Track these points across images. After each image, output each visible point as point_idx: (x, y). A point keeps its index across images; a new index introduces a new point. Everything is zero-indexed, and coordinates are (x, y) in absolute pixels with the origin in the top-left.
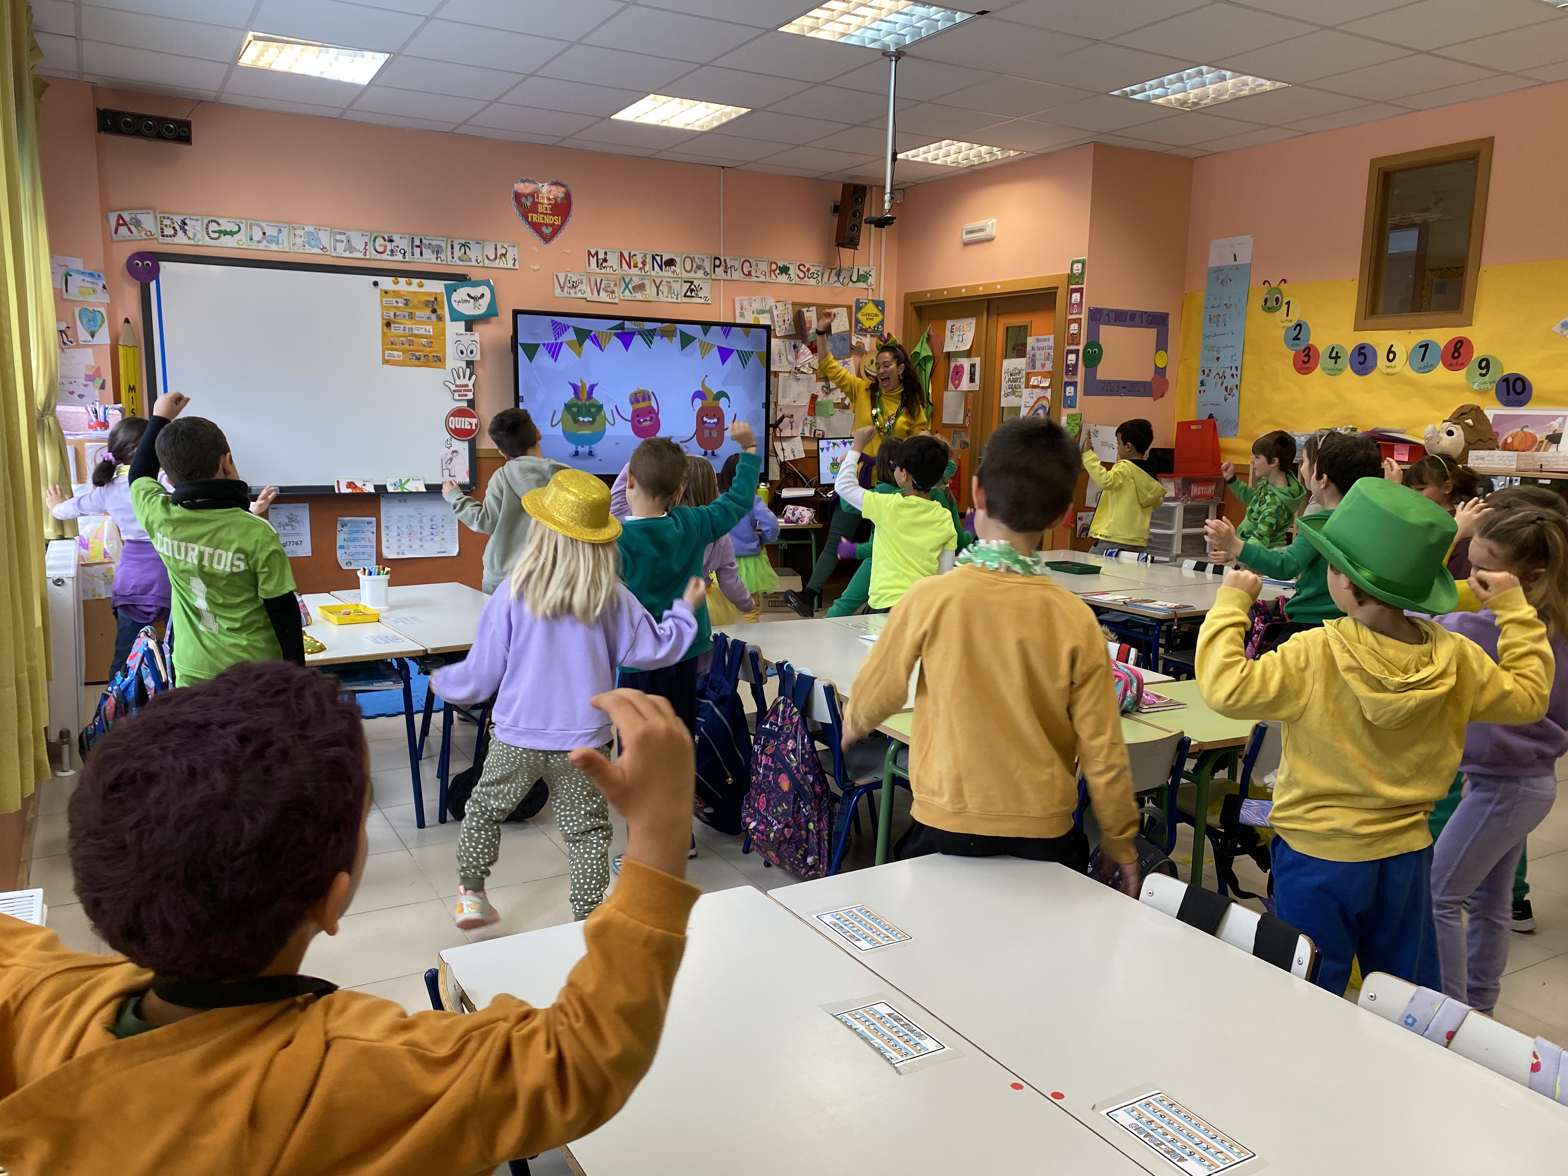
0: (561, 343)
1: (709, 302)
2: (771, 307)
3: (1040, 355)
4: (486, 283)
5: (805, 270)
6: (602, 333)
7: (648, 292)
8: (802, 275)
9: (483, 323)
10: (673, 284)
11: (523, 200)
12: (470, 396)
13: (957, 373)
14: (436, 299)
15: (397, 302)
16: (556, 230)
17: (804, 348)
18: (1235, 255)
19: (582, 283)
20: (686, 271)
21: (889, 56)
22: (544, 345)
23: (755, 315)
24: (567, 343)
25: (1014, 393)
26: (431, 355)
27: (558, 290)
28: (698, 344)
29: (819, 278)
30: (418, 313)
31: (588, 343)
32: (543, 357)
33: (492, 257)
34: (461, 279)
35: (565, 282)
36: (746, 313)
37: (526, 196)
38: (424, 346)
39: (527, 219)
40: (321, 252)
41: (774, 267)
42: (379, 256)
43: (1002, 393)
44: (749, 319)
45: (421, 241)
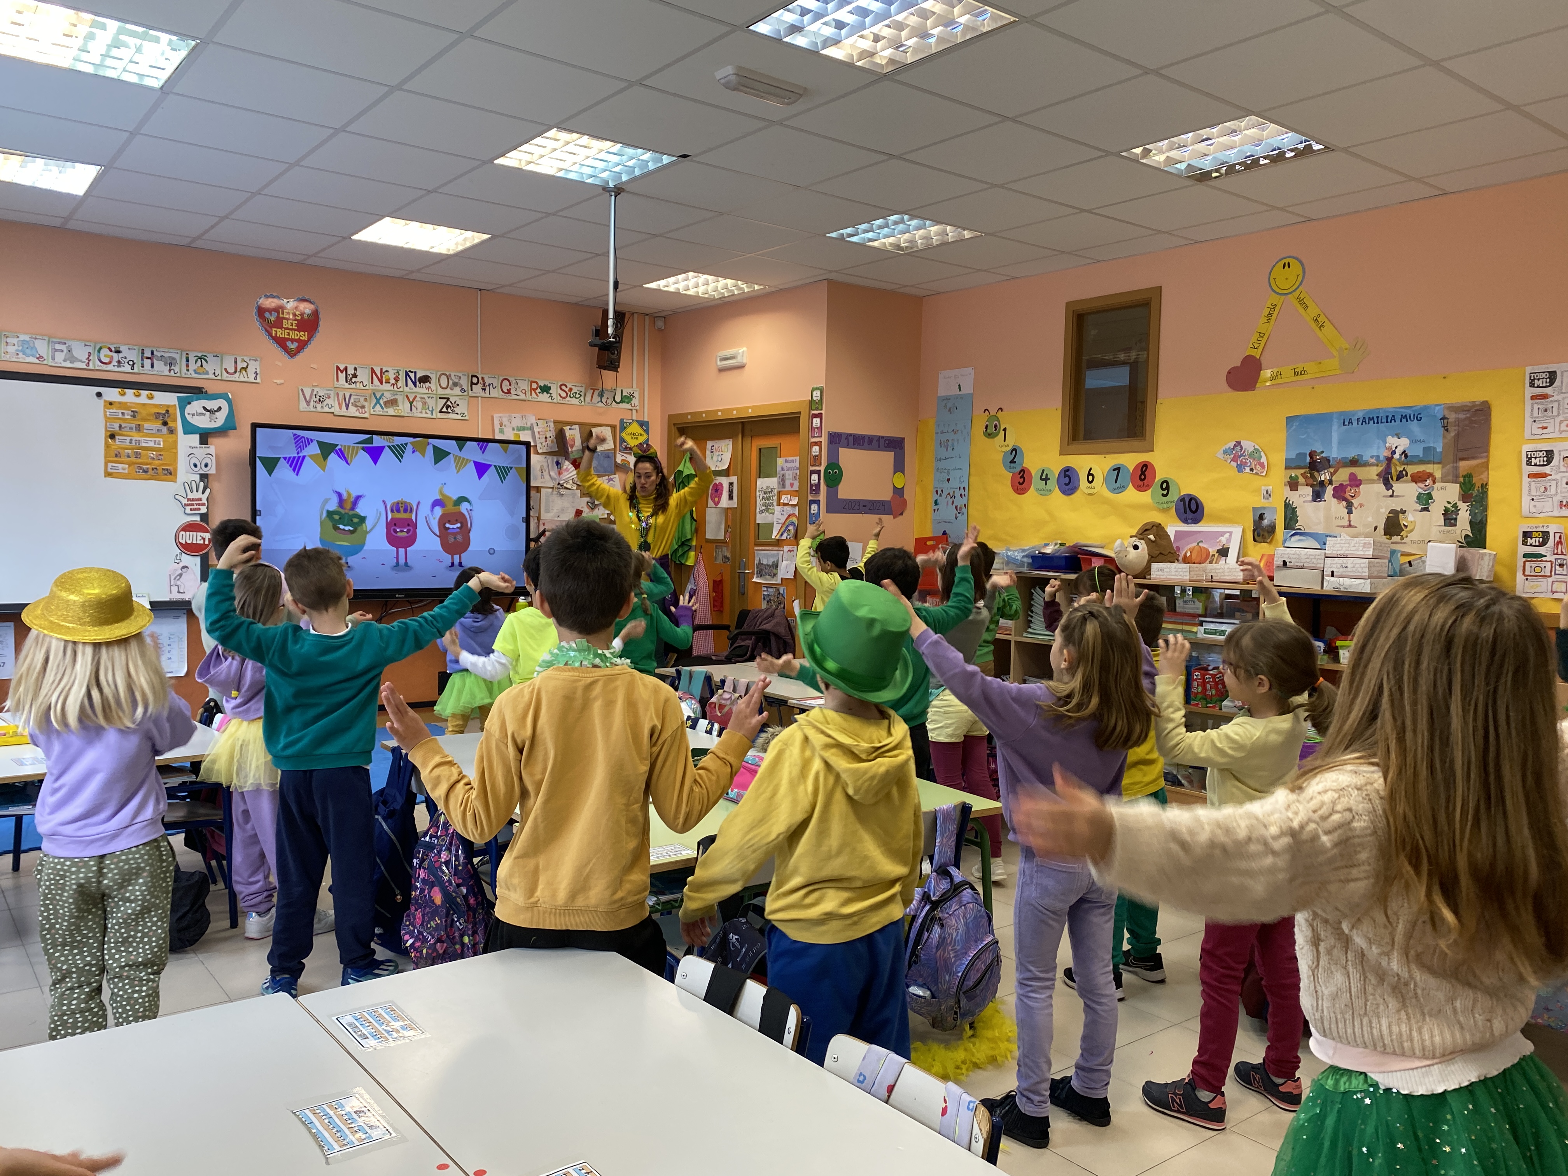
0: (304, 457)
1: (467, 418)
2: (532, 425)
3: (789, 475)
4: (224, 396)
5: (567, 390)
6: (349, 447)
7: (401, 407)
8: (564, 394)
9: (219, 436)
10: (428, 400)
11: (267, 315)
12: (204, 510)
13: (716, 491)
14: (167, 411)
15: (123, 414)
16: (302, 345)
17: (567, 465)
18: (959, 386)
19: (329, 398)
20: (441, 387)
21: (609, 191)
22: (285, 458)
23: (516, 432)
24: (310, 456)
25: (767, 510)
26: (160, 468)
27: (303, 405)
28: (453, 459)
29: (582, 398)
30: (147, 425)
31: (333, 457)
32: (283, 471)
33: (232, 370)
34: (198, 392)
35: (311, 396)
36: (505, 430)
37: (270, 311)
38: (153, 459)
39: (270, 335)
40: (37, 361)
41: (534, 386)
42: (104, 367)
43: (758, 510)
44: (510, 436)
45: (152, 353)
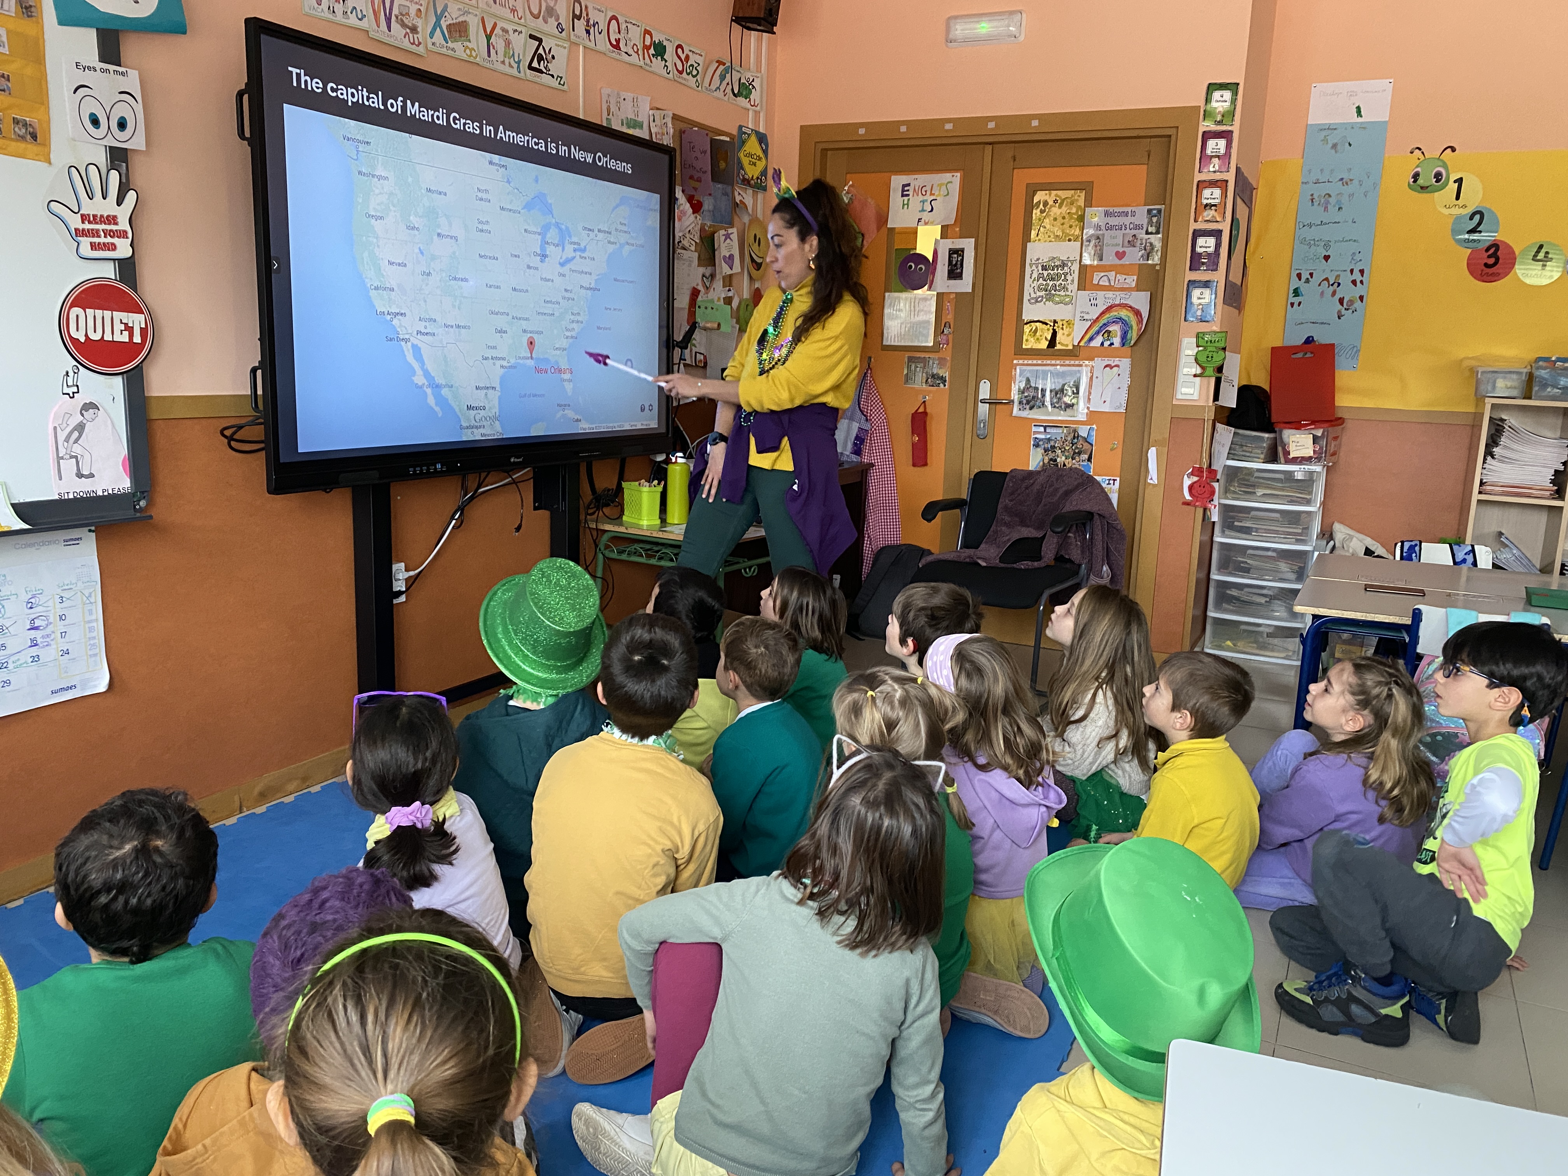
1: (565, 88)
2: (646, 118)
3: (1114, 238)
5: (683, 57)
7: (473, 43)
8: (680, 66)
10: (513, 37)
12: (124, 250)
18: (1358, 108)
20: (531, 13)
23: (625, 129)
25: (1051, 297)
26: (5, 117)
27: (310, 2)
29: (699, 78)
41: (648, 40)
